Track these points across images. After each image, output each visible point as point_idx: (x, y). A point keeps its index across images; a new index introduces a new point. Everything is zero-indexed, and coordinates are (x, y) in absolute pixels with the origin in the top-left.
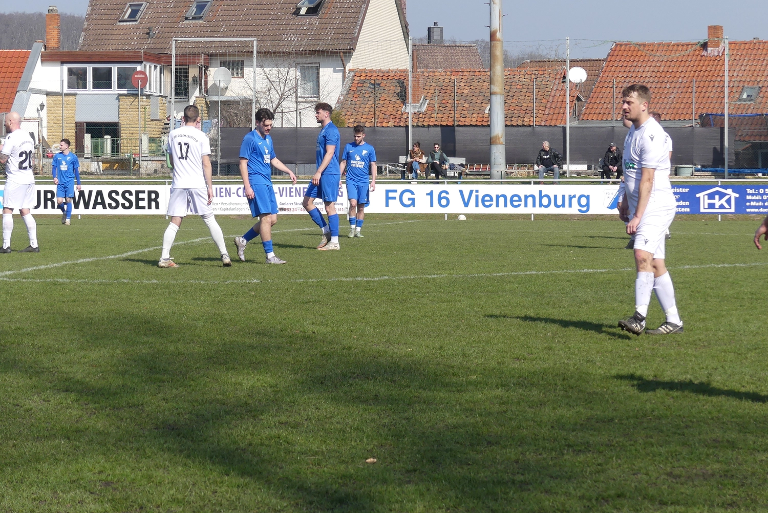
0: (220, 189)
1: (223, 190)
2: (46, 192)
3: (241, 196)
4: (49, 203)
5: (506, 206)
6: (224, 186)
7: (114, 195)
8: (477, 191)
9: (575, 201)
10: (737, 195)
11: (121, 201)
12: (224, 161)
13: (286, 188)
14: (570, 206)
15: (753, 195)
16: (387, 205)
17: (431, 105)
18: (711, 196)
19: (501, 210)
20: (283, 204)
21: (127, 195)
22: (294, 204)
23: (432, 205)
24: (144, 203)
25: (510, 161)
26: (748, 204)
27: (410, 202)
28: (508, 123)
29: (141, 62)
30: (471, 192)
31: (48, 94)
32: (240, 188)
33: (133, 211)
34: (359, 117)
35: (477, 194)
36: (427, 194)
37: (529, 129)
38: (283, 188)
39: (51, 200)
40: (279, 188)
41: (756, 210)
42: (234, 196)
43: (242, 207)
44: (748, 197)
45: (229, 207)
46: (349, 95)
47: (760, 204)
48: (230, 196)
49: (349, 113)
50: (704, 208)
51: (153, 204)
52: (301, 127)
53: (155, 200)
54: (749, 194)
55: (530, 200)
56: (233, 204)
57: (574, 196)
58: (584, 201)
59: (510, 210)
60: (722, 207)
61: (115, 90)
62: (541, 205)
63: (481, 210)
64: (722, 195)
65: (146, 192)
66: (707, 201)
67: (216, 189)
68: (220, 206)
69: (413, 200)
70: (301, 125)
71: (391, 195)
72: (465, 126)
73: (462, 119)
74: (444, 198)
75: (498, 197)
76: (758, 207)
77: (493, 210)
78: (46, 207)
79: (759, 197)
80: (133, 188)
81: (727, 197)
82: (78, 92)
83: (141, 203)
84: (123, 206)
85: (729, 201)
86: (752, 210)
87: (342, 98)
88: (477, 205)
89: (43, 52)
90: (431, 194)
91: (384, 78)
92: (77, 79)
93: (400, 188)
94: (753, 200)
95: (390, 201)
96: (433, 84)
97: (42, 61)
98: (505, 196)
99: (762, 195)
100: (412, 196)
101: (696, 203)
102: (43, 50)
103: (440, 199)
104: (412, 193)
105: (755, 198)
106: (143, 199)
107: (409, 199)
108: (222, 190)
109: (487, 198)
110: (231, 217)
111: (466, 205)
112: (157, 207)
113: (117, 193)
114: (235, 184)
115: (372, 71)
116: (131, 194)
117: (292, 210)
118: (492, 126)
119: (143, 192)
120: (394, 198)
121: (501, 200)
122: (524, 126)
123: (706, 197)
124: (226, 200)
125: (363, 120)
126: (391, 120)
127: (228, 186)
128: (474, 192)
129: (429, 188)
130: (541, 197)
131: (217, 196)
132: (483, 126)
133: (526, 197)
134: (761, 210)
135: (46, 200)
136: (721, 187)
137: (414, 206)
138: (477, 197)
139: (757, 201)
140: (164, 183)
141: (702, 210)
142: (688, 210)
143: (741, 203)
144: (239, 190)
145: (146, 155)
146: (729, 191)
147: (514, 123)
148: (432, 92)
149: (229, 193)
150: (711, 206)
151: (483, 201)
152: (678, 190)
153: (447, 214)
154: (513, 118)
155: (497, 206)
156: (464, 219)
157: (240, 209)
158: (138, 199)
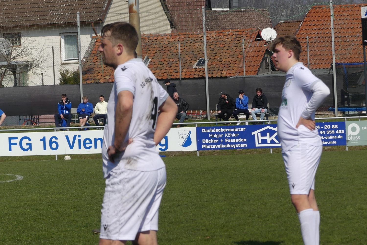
8: (79, 136)
16: (10, 150)
17: (152, 63)
18: (264, 134)
19: (99, 151)
23: (45, 149)
27: (28, 146)
30: (75, 137)
34: (95, 75)
35: (79, 138)
36: (41, 140)
46: (91, 58)
50: (259, 144)
60: (272, 142)
63: (84, 151)
64: (272, 133)
66: (261, 138)
69: (30, 145)
71: (13, 141)
74: (54, 142)
75: (96, 140)
77: (93, 151)
81: (276, 134)
85: (277, 137)
87: (84, 60)
88: (80, 148)
90: (44, 139)
93: (20, 135)
95: (12, 146)
96: (156, 46)
100: (30, 142)
101: (251, 139)
103: (51, 143)
104: (30, 139)
107: (27, 144)
109: (88, 141)
111: (72, 147)
120: (16, 144)
121: (99, 142)
123: (260, 134)
125: (98, 77)
128: (77, 137)
129: (41, 135)
137: (31, 150)
138: (79, 140)
141: (257, 145)
142: (245, 145)
148: (154, 52)
150: (264, 141)
151: (85, 144)
152: (237, 130)
153: (57, 155)
154: (214, 71)
155: (96, 147)
156: (69, 159)
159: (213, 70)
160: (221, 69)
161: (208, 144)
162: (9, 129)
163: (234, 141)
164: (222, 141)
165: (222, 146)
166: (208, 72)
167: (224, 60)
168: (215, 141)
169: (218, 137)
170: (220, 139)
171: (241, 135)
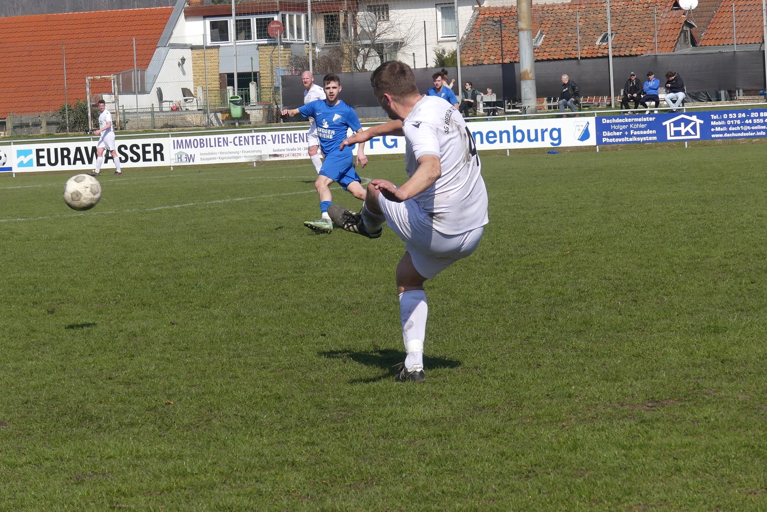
0: (219, 138)
2: (62, 150)
3: (237, 145)
4: (66, 160)
5: (482, 142)
6: (221, 136)
7: (123, 149)
9: (547, 134)
10: (702, 122)
11: (130, 155)
13: (278, 135)
14: (543, 140)
15: (717, 120)
16: (372, 147)
17: (546, 40)
18: (677, 124)
20: (276, 151)
21: (135, 149)
22: (286, 150)
24: (150, 156)
26: (713, 130)
27: (393, 143)
29: (277, 12)
31: (193, 48)
32: (236, 137)
33: (141, 164)
34: (478, 55)
38: (276, 135)
39: (67, 157)
40: (272, 136)
41: (721, 135)
42: (231, 145)
43: (239, 155)
44: (713, 123)
45: (227, 156)
46: (473, 34)
47: (725, 129)
48: (227, 145)
49: (469, 52)
50: (671, 136)
51: (159, 156)
52: (415, 68)
53: (160, 152)
54: (714, 120)
55: (505, 136)
56: (231, 153)
57: (546, 130)
58: (555, 135)
59: (486, 146)
60: (687, 133)
61: (255, 40)
62: (515, 140)
64: (687, 122)
65: (152, 145)
66: (673, 129)
67: (215, 139)
68: (219, 155)
69: (395, 141)
73: (574, 52)
76: (723, 132)
78: (63, 164)
79: (723, 123)
80: (140, 142)
81: (692, 124)
82: (221, 45)
83: (148, 156)
84: (132, 159)
85: (694, 128)
86: (717, 136)
87: (465, 37)
89: (187, 8)
91: (506, 14)
92: (220, 32)
94: (718, 126)
95: (374, 143)
96: (552, 18)
97: (186, 17)
98: (481, 133)
99: (726, 120)
101: (662, 131)
102: (187, 5)
105: (719, 123)
106: (149, 152)
107: (392, 140)
108: (220, 140)
112: (162, 159)
113: (126, 148)
115: (496, 8)
116: (138, 147)
117: (285, 156)
118: (521, 62)
119: (149, 145)
121: (478, 137)
123: (672, 125)
124: (225, 149)
125: (482, 58)
127: (225, 136)
130: (515, 133)
131: (215, 146)
133: (501, 133)
134: (726, 135)
135: (63, 157)
136: (685, 114)
137: (397, 147)
139: (721, 126)
140: (167, 136)
141: (669, 138)
142: (655, 138)
143: (706, 129)
144: (236, 139)
145: (255, 104)
146: (694, 118)
148: (549, 26)
149: (226, 142)
150: (678, 133)
152: (645, 120)
157: (237, 158)
158: (145, 152)
159: (621, 47)
160: (630, 45)
161: (610, 137)
162: (372, 122)
163: (642, 132)
164: (626, 133)
165: (626, 139)
166: (613, 49)
167: (634, 34)
168: (618, 134)
169: (621, 129)
170: (624, 131)
171: (650, 126)
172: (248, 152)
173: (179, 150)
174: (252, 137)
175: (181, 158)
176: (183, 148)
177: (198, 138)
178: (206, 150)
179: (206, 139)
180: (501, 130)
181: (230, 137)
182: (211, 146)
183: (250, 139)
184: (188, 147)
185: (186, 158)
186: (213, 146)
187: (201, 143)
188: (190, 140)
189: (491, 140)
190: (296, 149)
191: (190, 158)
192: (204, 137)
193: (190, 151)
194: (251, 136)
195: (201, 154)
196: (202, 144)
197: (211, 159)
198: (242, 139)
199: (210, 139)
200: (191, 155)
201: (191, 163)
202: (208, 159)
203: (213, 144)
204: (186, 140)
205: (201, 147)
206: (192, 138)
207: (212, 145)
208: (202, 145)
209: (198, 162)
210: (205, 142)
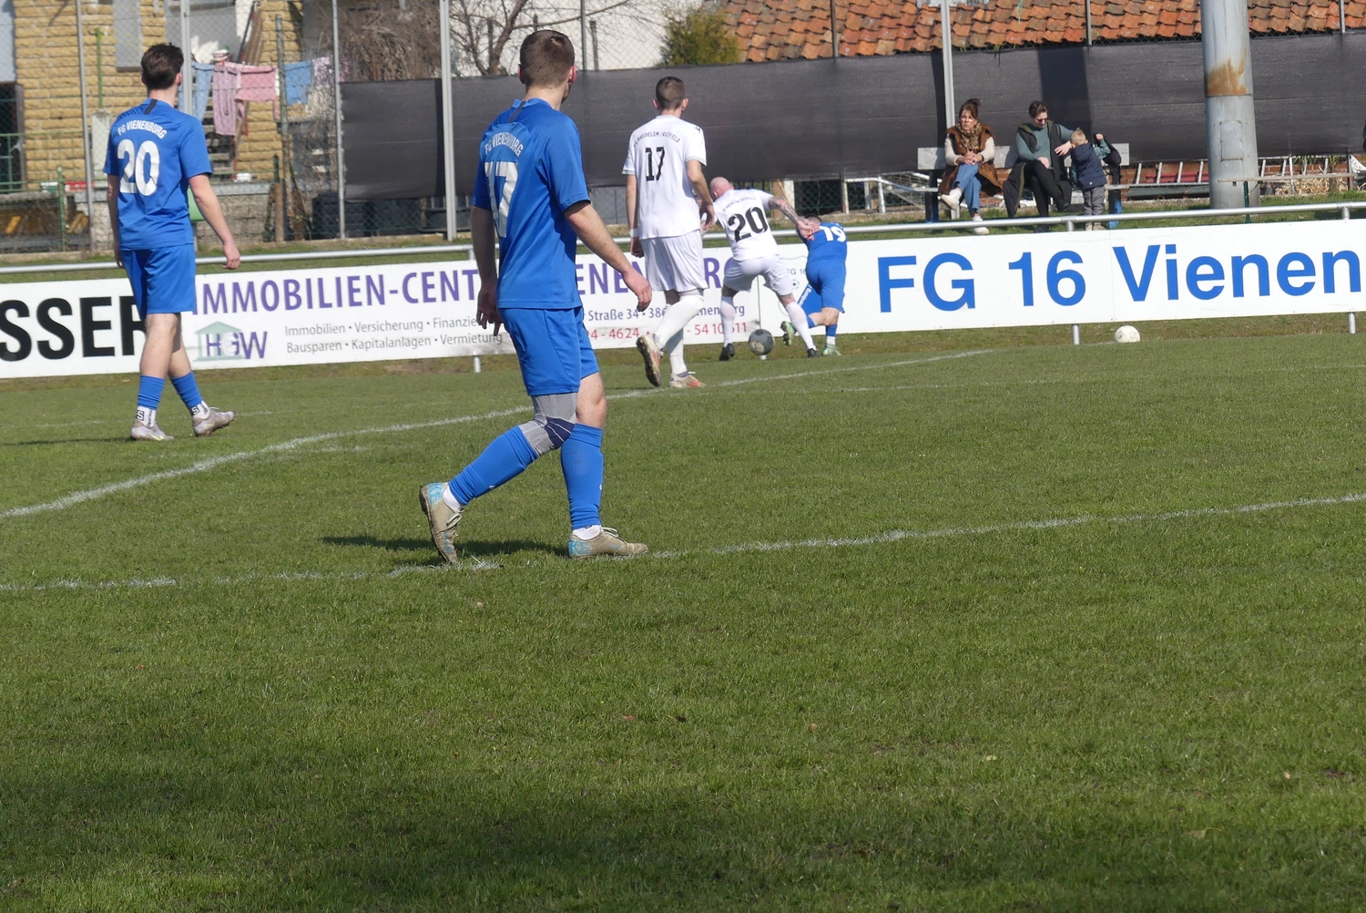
0: (351, 279)
1: (361, 284)
3: (415, 301)
5: (1264, 290)
6: (361, 271)
7: (12, 315)
8: (1171, 249)
11: (37, 333)
12: (357, 190)
16: (886, 306)
19: (1252, 305)
21: (54, 313)
23: (1029, 300)
24: (110, 338)
25: (1270, 148)
27: (960, 292)
28: (1260, 26)
30: (1153, 251)
32: (414, 275)
33: (77, 364)
34: (780, 29)
35: (1171, 256)
36: (1013, 266)
37: (1329, 40)
42: (395, 302)
43: (423, 335)
45: (380, 336)
48: (382, 300)
49: (747, 19)
55: (1342, 268)
56: (393, 327)
59: (1279, 304)
63: (1188, 308)
65: (116, 303)
67: (338, 280)
68: (352, 335)
69: (968, 285)
70: (596, 63)
71: (896, 272)
72: (1122, 41)
73: (1110, 20)
74: (1069, 274)
75: (1238, 264)
77: (1225, 306)
80: (73, 292)
83: (101, 338)
84: (45, 349)
88: (1173, 294)
93: (925, 249)
95: (893, 291)
98: (1260, 261)
100: (965, 275)
103: (1053, 278)
104: (965, 264)
106: (106, 325)
107: (956, 284)
108: (356, 284)
109: (1205, 269)
110: (390, 368)
111: (1139, 293)
113: (23, 311)
114: (397, 263)
116: (65, 308)
118: (1209, 38)
119: (106, 301)
120: (908, 283)
121: (1251, 272)
122: (1308, 32)
124: (372, 313)
125: (794, 38)
126: (885, 33)
127: (374, 271)
128: (1162, 250)
129: (1016, 244)
131: (340, 304)
132: (1179, 38)
133: (1329, 260)
137: (972, 305)
138: (1172, 266)
144: (412, 281)
147: (1279, 26)
149: (377, 292)
151: (1193, 278)
153: (1078, 324)
154: (1275, 9)
155: (1238, 291)
156: (1135, 341)
157: (416, 342)
158: (90, 326)
166: (1251, 11)
172: (453, 324)
173: (212, 317)
174: (469, 273)
175: (217, 344)
176: (225, 310)
177: (279, 277)
178: (303, 316)
179: (309, 281)
180: (1328, 250)
181: (393, 274)
182: (323, 305)
183: (463, 280)
184: (245, 307)
185: (236, 343)
186: (329, 305)
187: (288, 294)
188: (251, 286)
189: (1296, 282)
190: (620, 315)
191: (253, 344)
192: (300, 275)
193: (249, 321)
194: (465, 272)
195: (289, 331)
196: (291, 297)
197: (323, 347)
198: (435, 280)
199: (320, 281)
200: (254, 336)
201: (255, 362)
202: (314, 348)
203: (330, 297)
204: (236, 287)
205: (289, 307)
206: (259, 278)
207: (326, 301)
208: (293, 301)
209: (277, 356)
210: (303, 293)
